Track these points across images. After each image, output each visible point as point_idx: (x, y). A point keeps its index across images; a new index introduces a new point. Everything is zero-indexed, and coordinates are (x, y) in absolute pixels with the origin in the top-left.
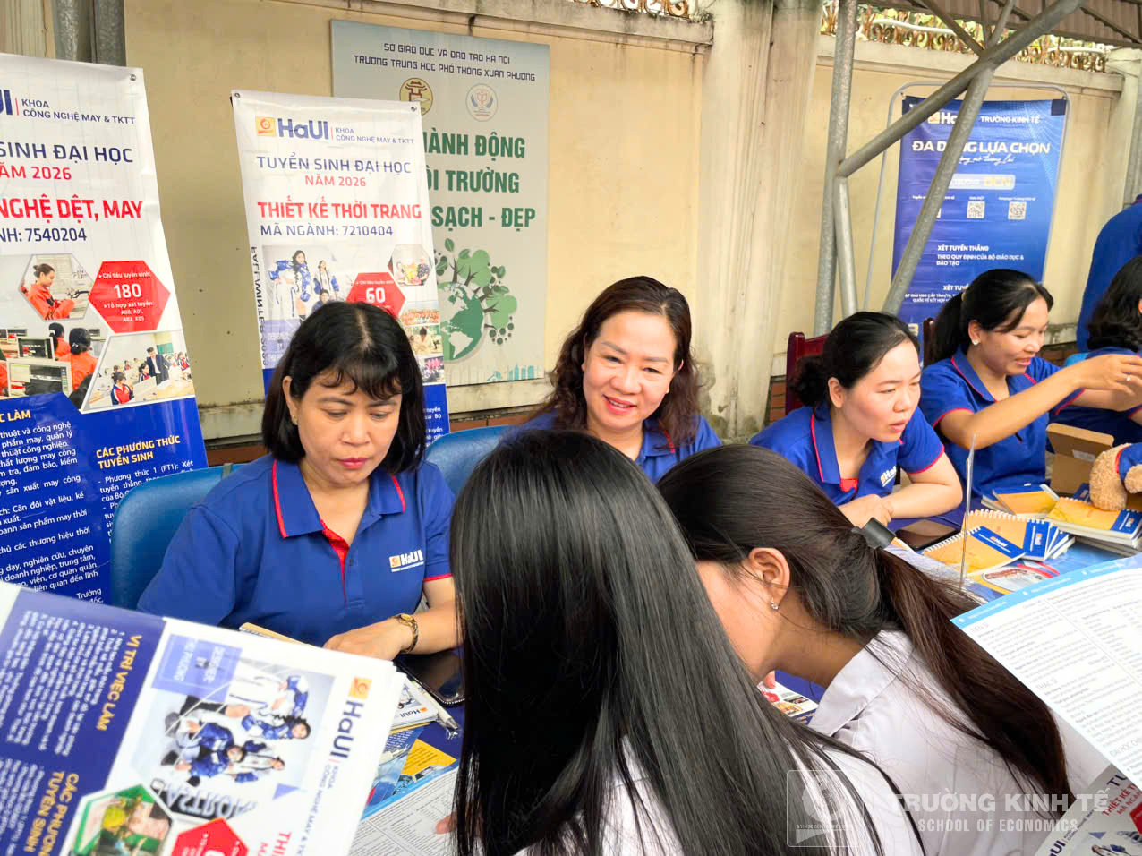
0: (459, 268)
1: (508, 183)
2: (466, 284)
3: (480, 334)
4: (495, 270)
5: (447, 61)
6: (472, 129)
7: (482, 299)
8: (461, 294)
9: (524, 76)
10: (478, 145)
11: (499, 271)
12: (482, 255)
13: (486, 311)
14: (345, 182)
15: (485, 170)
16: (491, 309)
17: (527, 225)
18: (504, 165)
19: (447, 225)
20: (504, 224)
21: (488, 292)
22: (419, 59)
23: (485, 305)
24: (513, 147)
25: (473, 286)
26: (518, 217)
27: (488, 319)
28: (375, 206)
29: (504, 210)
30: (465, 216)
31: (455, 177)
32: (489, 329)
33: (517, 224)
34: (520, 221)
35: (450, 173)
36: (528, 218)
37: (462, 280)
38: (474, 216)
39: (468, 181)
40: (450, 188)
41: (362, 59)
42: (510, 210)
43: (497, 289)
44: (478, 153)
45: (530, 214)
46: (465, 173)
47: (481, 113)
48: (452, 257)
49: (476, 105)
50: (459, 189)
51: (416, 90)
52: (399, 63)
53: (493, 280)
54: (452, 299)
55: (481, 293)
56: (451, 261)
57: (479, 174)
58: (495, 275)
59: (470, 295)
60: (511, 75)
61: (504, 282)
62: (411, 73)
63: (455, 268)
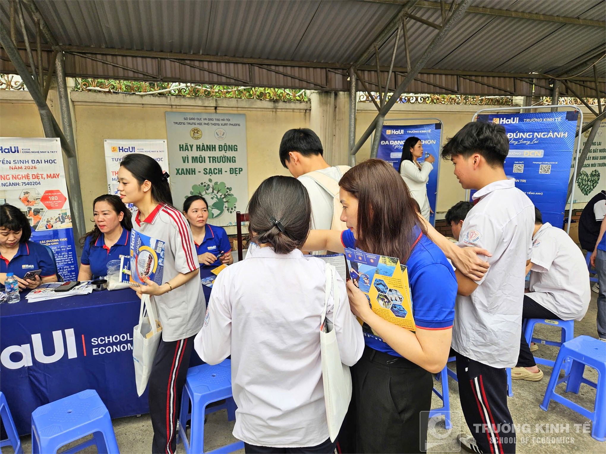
0: (214, 188)
1: (232, 160)
2: (217, 193)
3: (223, 210)
4: (228, 188)
5: (206, 122)
6: (217, 143)
7: (223, 198)
8: (215, 196)
9: (236, 125)
10: (219, 148)
11: (230, 189)
12: (223, 183)
13: (225, 202)
15: (223, 156)
16: (227, 202)
17: (239, 173)
18: (229, 154)
19: (209, 174)
20: (231, 173)
21: (225, 196)
22: (197, 122)
23: (225, 200)
24: (234, 148)
25: (220, 194)
26: (236, 171)
27: (226, 205)
29: (231, 169)
30: (216, 171)
31: (211, 159)
32: (227, 208)
33: (235, 173)
34: (237, 172)
35: (210, 157)
36: (240, 171)
37: (215, 192)
38: (219, 171)
39: (216, 160)
40: (210, 162)
41: (176, 123)
42: (233, 169)
43: (229, 195)
44: (220, 150)
45: (241, 170)
46: (215, 157)
47: (220, 137)
48: (211, 184)
49: (218, 135)
50: (213, 162)
51: (196, 132)
52: (189, 123)
53: (227, 192)
54: (212, 198)
55: (223, 196)
56: (211, 186)
57: (220, 157)
58: (228, 190)
59: (219, 197)
60: (231, 124)
61: (232, 192)
62: (193, 126)
63: (213, 188)
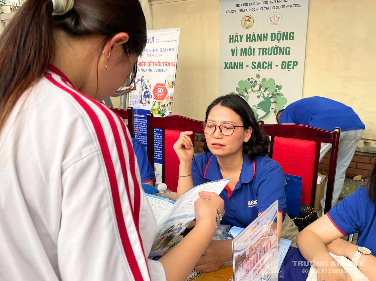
0: (261, 85)
1: (286, 51)
2: (264, 91)
3: (269, 112)
4: (277, 86)
5: (259, 6)
6: (269, 31)
7: (271, 98)
8: (262, 95)
9: (294, 6)
10: (272, 37)
11: (279, 87)
12: (272, 80)
13: (272, 103)
14: (157, 55)
15: (275, 47)
16: (275, 102)
17: (293, 68)
18: (283, 44)
19: (257, 68)
20: (282, 68)
21: (273, 95)
22: (249, 7)
23: (272, 100)
24: (289, 36)
25: (267, 92)
26: (289, 65)
27: (273, 106)
28: (163, 63)
29: (283, 62)
30: (265, 65)
31: (261, 50)
32: (274, 110)
33: (288, 68)
34: (290, 67)
35: (259, 49)
36: (294, 65)
37: (262, 90)
38: (269, 65)
39: (267, 51)
40: (259, 54)
41: (229, 11)
42: (285, 62)
43: (278, 94)
44: (272, 40)
45: (295, 64)
46: (266, 49)
47: (274, 24)
48: (259, 81)
49: (271, 21)
50: (263, 55)
51: (247, 19)
52: (241, 10)
53: (276, 90)
54: (258, 97)
55: (270, 96)
56: (258, 82)
57: (272, 48)
58: (277, 89)
59: (266, 96)
60: (288, 6)
61: (281, 92)
62: (246, 13)
63: (260, 85)
